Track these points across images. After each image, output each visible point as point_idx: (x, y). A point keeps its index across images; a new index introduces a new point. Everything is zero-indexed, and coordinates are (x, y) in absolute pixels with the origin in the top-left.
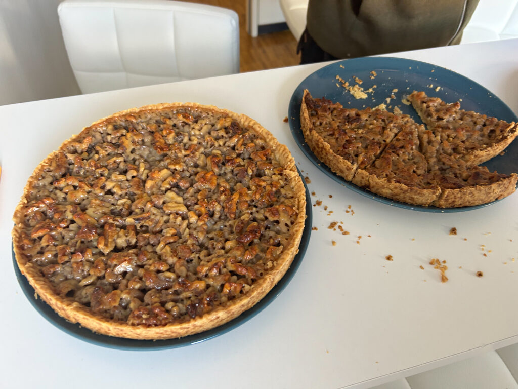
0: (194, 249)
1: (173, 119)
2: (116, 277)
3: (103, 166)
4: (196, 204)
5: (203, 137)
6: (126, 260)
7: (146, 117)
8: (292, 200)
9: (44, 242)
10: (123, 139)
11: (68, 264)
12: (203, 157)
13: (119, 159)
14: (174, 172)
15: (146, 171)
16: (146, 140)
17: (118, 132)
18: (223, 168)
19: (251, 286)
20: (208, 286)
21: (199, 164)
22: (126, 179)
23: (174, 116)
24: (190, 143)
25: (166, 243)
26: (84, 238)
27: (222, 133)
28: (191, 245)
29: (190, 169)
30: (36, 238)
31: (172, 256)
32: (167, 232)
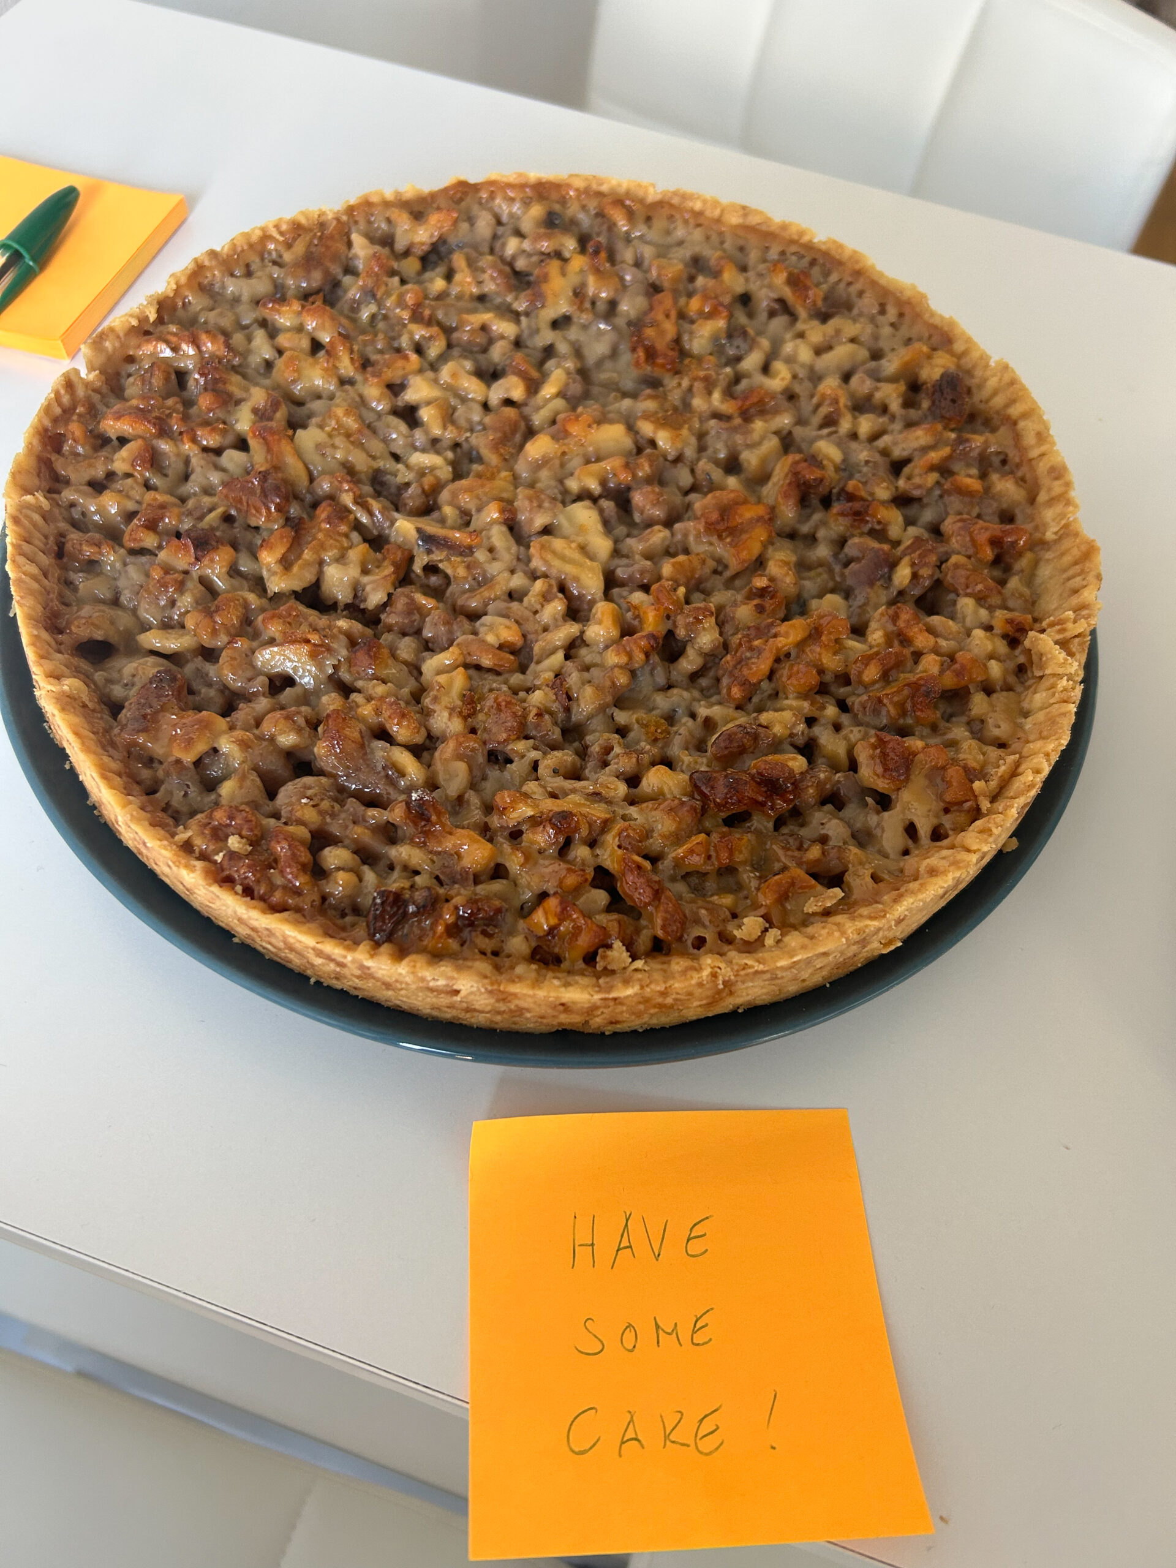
0: (537, 726)
1: (751, 274)
2: (249, 674)
3: (439, 324)
4: (646, 588)
5: (815, 378)
6: (307, 641)
7: (668, 233)
8: (993, 752)
9: (124, 460)
10: (554, 265)
11: (144, 559)
12: (772, 443)
13: (504, 328)
14: (643, 447)
15: (559, 403)
16: (624, 307)
17: (548, 237)
18: (817, 517)
19: (634, 958)
20: (499, 872)
21: (745, 465)
22: (480, 398)
23: (762, 267)
24: (760, 379)
25: (468, 660)
26: (238, 510)
27: (891, 394)
28: (534, 711)
29: (703, 465)
30: (114, 438)
31: (452, 710)
32: (491, 628)
